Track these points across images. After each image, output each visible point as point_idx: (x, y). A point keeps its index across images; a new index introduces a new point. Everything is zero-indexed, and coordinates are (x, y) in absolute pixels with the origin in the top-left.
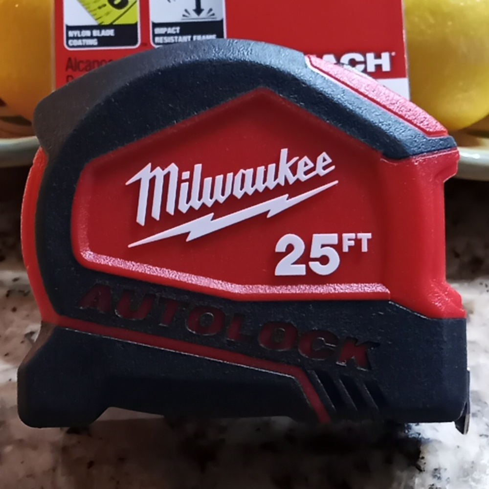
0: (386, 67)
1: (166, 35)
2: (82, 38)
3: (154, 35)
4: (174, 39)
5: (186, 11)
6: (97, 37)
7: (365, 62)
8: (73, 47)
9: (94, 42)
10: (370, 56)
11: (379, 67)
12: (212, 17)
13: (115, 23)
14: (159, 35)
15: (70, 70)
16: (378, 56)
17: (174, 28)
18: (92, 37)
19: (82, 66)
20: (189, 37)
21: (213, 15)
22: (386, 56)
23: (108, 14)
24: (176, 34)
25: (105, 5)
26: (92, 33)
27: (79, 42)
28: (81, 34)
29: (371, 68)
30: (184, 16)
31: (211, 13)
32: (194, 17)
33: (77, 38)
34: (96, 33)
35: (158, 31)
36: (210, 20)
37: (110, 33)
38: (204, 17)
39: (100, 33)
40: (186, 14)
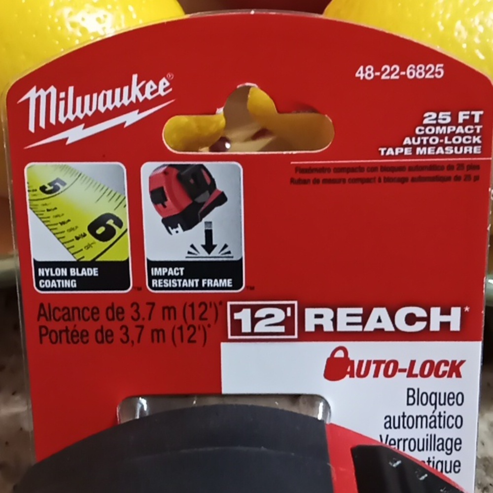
0: (455, 326)
1: (166, 277)
2: (56, 278)
3: (151, 278)
4: (177, 282)
5: (192, 246)
6: (75, 277)
7: (427, 319)
8: (45, 289)
9: (73, 284)
10: (435, 311)
11: (445, 325)
12: (227, 255)
13: (99, 259)
14: (157, 277)
15: (43, 318)
16: (446, 312)
17: (176, 269)
18: (69, 277)
19: (58, 314)
20: (197, 281)
21: (229, 252)
22: (456, 312)
23: (88, 247)
24: (179, 277)
25: (85, 235)
26: (68, 272)
27: (53, 284)
28: (54, 272)
29: (435, 327)
30: (189, 253)
31: (226, 250)
32: (202, 255)
33: (51, 278)
34: (73, 272)
35: (156, 271)
36: (225, 259)
37: (94, 272)
38: (216, 254)
39: (80, 272)
40: (192, 250)
